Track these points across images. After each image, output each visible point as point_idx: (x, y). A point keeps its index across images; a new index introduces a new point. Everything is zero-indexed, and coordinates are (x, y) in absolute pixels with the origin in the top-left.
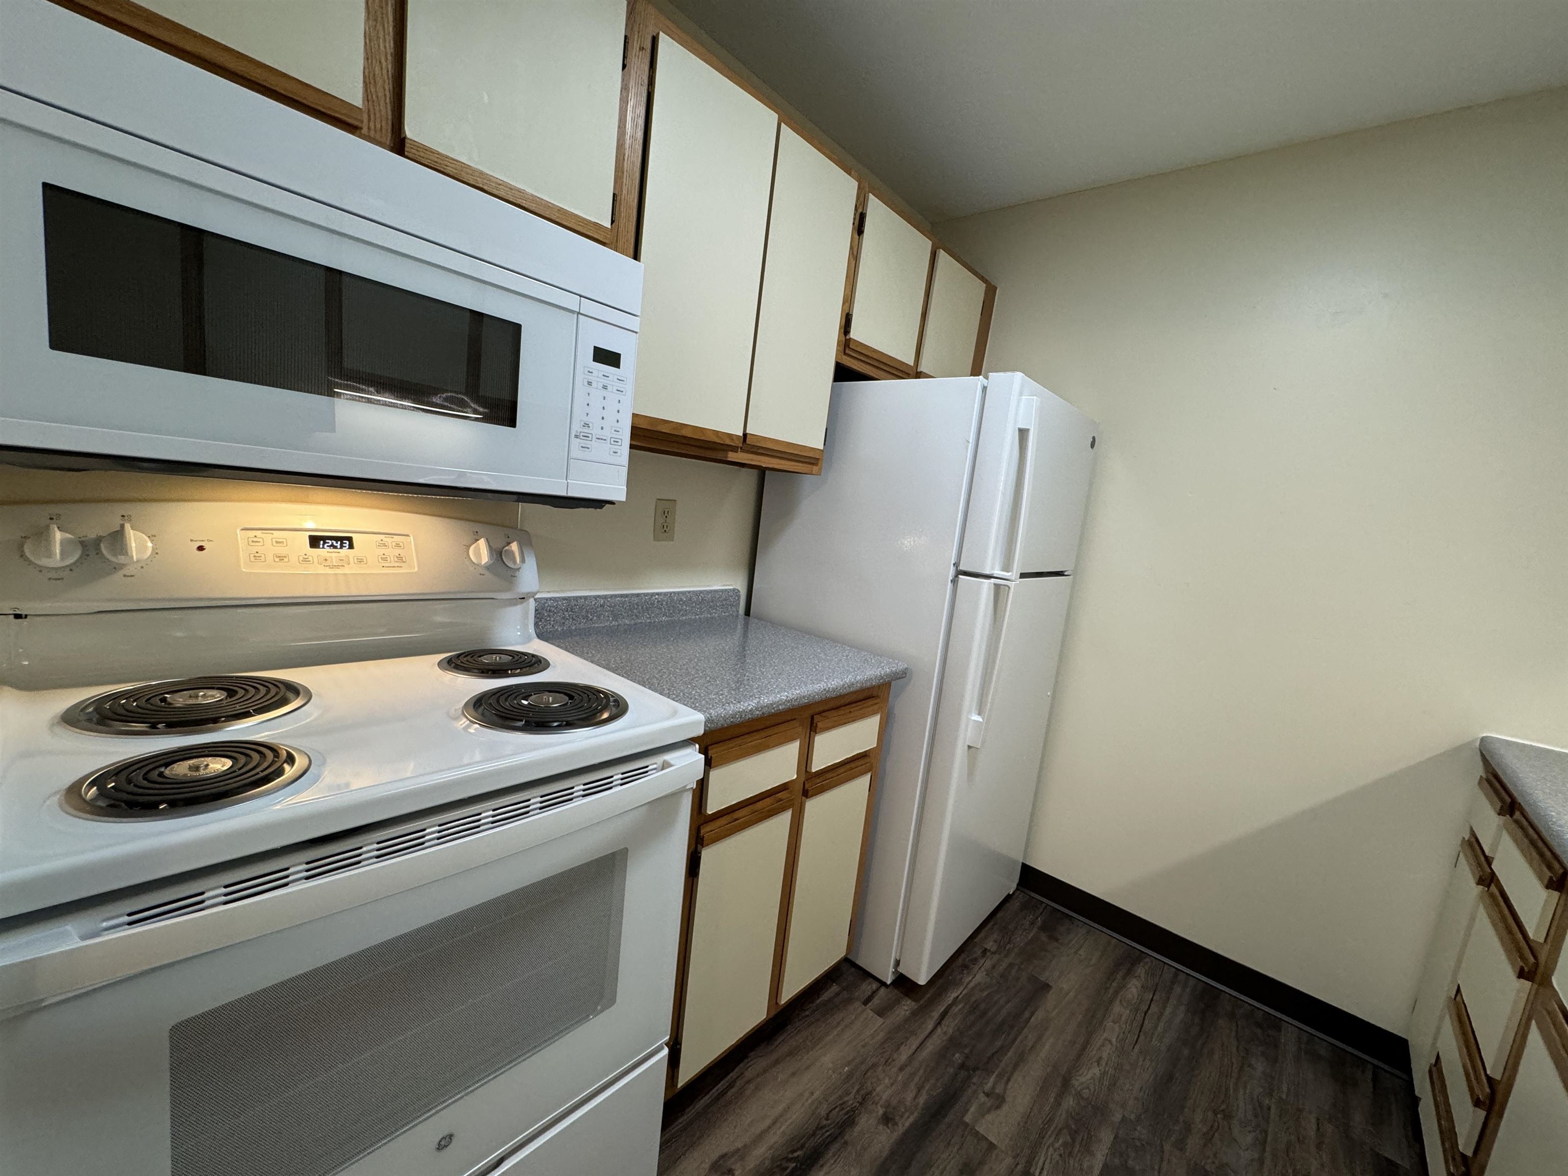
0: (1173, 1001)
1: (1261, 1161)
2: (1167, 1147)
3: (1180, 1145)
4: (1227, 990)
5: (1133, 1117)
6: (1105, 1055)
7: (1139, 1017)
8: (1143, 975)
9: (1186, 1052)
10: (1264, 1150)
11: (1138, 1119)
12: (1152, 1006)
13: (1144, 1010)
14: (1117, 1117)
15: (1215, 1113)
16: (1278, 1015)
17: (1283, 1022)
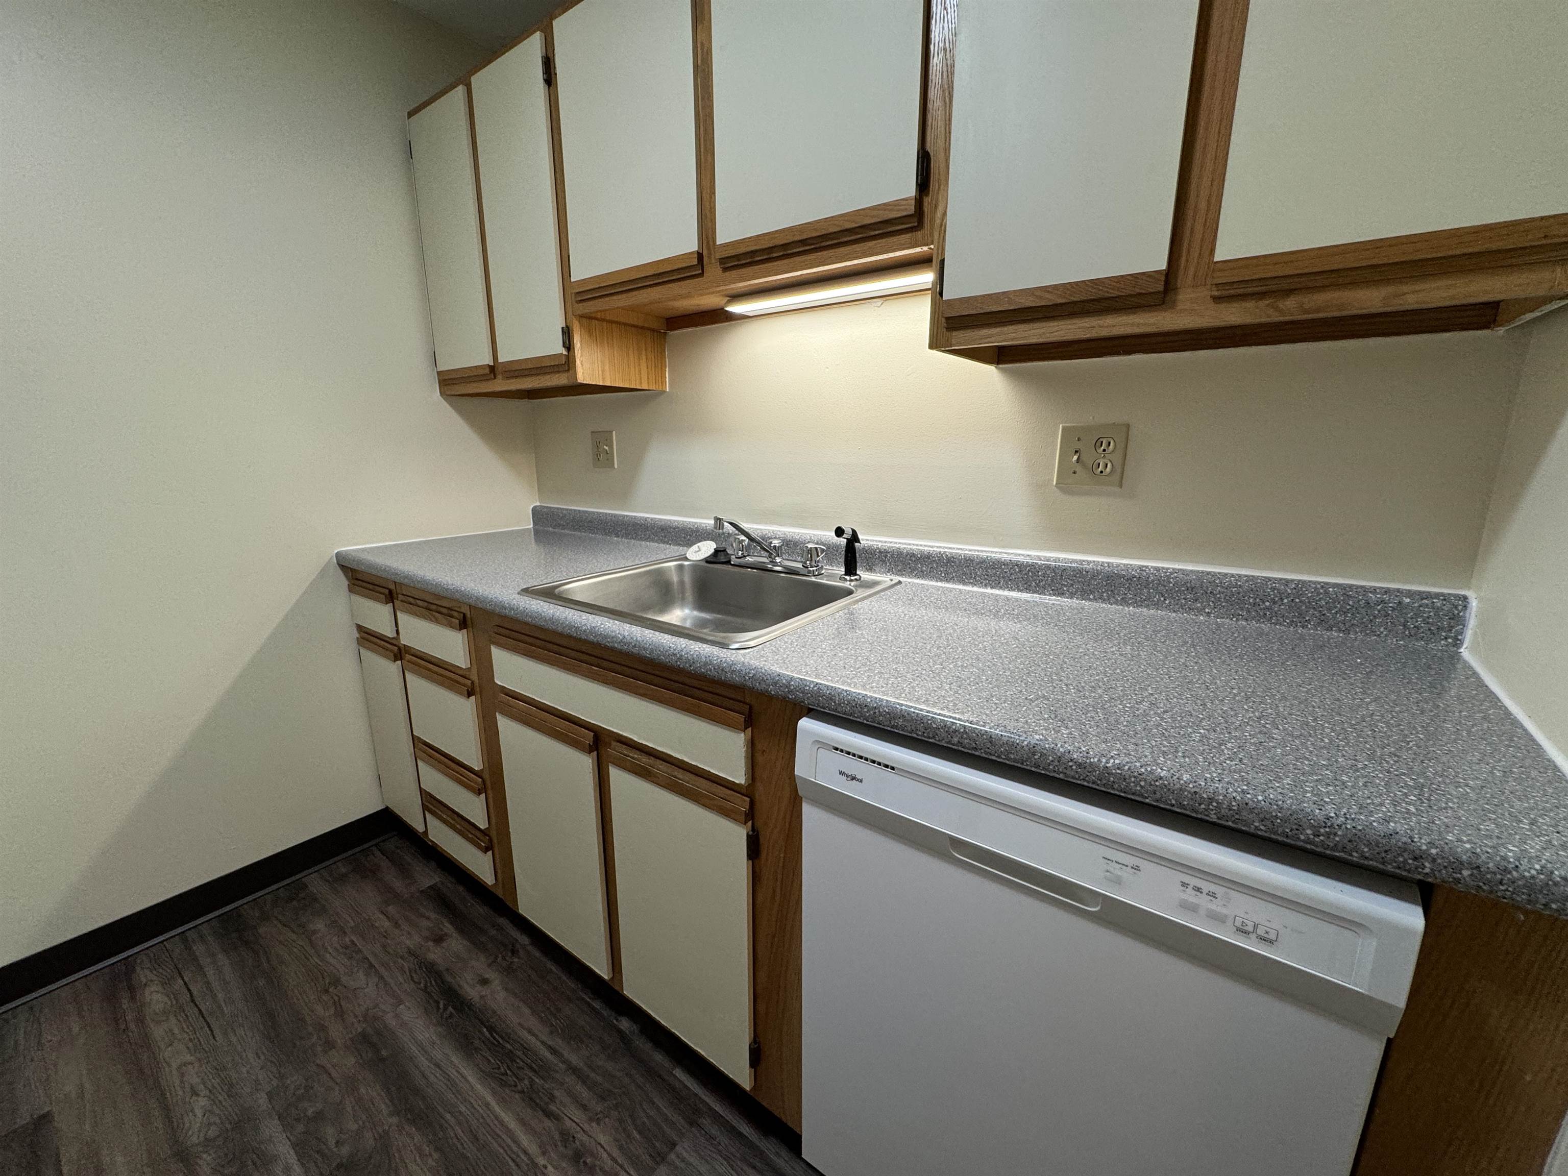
0: (205, 961)
1: (381, 978)
2: (322, 1060)
3: (329, 1045)
4: (240, 902)
5: (275, 1082)
6: (195, 1080)
7: (192, 1011)
8: (151, 976)
9: (261, 982)
10: (376, 970)
11: (282, 1077)
12: (191, 987)
13: (188, 1000)
14: (262, 1100)
15: (327, 991)
16: (293, 878)
17: (303, 879)
